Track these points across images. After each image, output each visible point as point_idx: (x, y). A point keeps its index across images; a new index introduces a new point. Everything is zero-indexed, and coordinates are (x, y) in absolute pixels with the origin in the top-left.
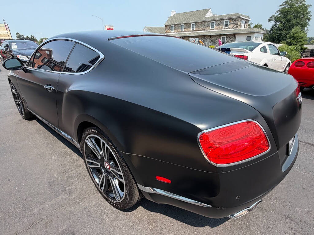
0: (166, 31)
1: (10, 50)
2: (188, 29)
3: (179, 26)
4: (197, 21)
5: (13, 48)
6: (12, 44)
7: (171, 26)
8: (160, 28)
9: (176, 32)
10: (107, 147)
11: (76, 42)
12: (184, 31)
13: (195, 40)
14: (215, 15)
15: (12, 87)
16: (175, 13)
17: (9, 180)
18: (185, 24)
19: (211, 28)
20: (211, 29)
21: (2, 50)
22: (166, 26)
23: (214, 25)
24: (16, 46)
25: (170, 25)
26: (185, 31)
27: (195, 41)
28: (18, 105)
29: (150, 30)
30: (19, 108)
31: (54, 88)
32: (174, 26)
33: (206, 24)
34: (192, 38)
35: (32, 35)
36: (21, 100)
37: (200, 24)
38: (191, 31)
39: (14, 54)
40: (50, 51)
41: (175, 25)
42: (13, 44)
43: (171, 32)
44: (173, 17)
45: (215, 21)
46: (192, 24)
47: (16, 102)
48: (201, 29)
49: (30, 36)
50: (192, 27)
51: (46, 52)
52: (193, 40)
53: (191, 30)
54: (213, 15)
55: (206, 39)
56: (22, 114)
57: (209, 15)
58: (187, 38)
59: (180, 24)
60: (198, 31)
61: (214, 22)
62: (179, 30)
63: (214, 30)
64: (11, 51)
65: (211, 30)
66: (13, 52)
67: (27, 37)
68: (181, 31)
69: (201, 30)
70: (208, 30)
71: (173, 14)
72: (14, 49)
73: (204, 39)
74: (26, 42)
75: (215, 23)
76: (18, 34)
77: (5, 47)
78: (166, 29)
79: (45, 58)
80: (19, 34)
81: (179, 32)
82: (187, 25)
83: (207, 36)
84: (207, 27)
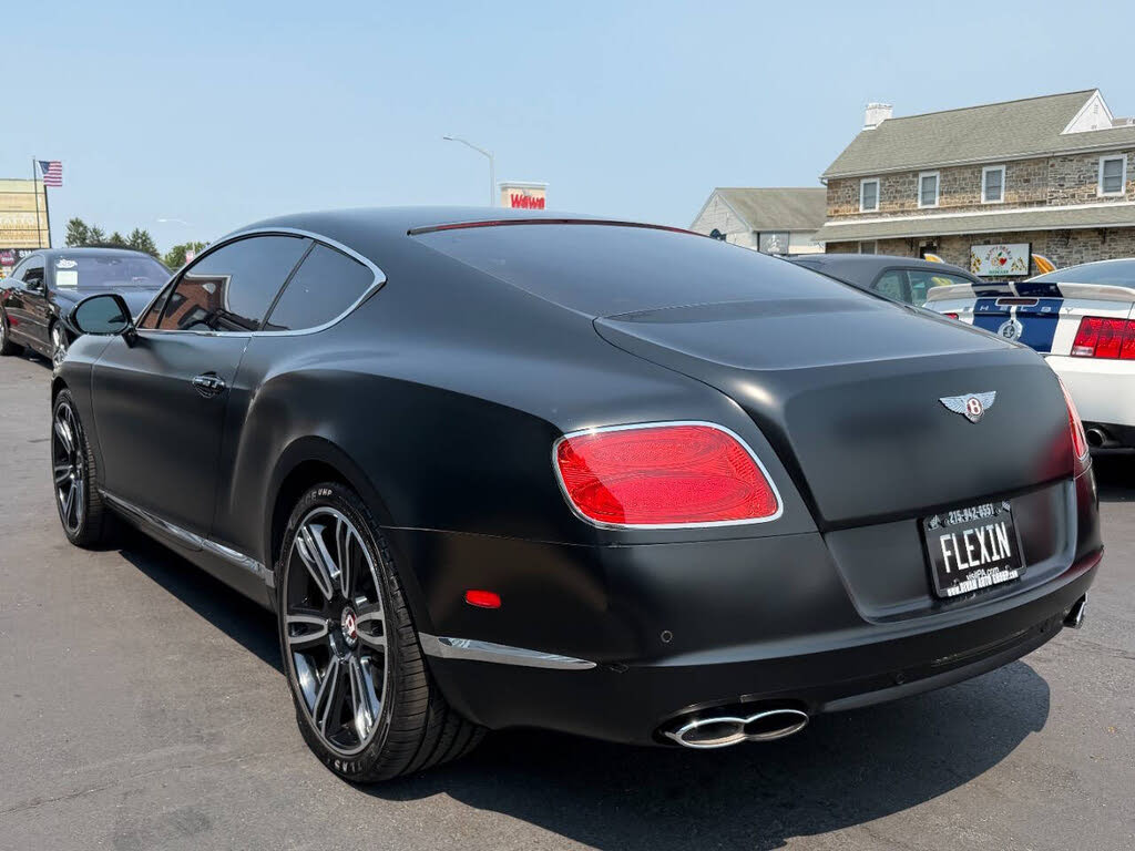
0: (830, 210)
1: (46, 291)
2: (957, 200)
3: (911, 183)
4: (1016, 156)
5: (58, 283)
6: (60, 266)
7: (863, 181)
8: (803, 194)
9: (894, 213)
10: (353, 537)
11: (316, 241)
12: (937, 205)
13: (1004, 256)
14: (1124, 121)
15: (60, 415)
16: (888, 114)
17: (17, 696)
18: (943, 170)
19: (1106, 191)
20: (1100, 194)
21: (12, 289)
22: (833, 184)
23: (1124, 175)
24: (75, 274)
25: (859, 178)
26: (944, 210)
27: (1009, 262)
28: (64, 486)
29: (744, 203)
30: (66, 498)
31: (222, 384)
32: (877, 180)
33: (1070, 170)
34: (987, 243)
35: (141, 231)
36: (86, 458)
37: (1031, 171)
38: (980, 207)
39: (58, 309)
40: (220, 283)
41: (886, 176)
42: (63, 263)
43: (861, 211)
44: (870, 138)
45: (1124, 151)
46: (985, 170)
47: (58, 474)
48: (1038, 195)
49: (126, 235)
50: (988, 188)
51: (205, 286)
52: (995, 254)
53: (983, 202)
54: (1114, 122)
55: (1075, 248)
56: (73, 523)
57: (1090, 120)
58: (957, 245)
59: (916, 173)
60: (1024, 204)
61: (1121, 161)
62: (908, 204)
63: (1121, 199)
64: (47, 295)
65: (1101, 200)
66: (57, 301)
67: (117, 237)
68: (920, 206)
69: (1042, 203)
70: (1083, 202)
71: (875, 119)
72: (61, 286)
73: (1062, 252)
74: (118, 259)
75: (1125, 166)
76: (76, 224)
77: (26, 278)
78: (829, 199)
79: (196, 308)
80: (82, 225)
81: (908, 212)
82: (959, 177)
83: (1080, 232)
84: (1081, 183)
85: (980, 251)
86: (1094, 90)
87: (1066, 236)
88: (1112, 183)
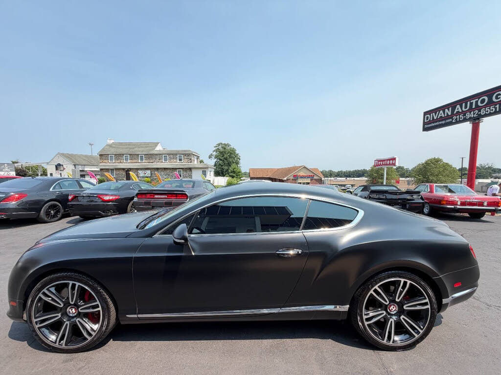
0: (101, 161)
2: (134, 161)
3: (122, 157)
4: (146, 153)
7: (110, 155)
9: (118, 163)
12: (129, 162)
13: (145, 173)
16: (113, 141)
18: (130, 155)
22: (101, 155)
23: (168, 159)
25: (108, 155)
26: (131, 163)
27: (147, 174)
29: (69, 157)
32: (113, 155)
33: (157, 157)
34: (141, 170)
37: (150, 156)
38: (139, 163)
41: (115, 155)
43: (110, 162)
44: (110, 146)
46: (139, 155)
48: (151, 161)
50: (140, 159)
52: (143, 172)
54: (164, 149)
55: (160, 172)
57: (159, 148)
58: (134, 170)
59: (123, 155)
60: (149, 163)
61: (166, 156)
62: (122, 161)
63: (167, 164)
65: (164, 163)
68: (125, 162)
69: (152, 163)
70: (160, 163)
71: (110, 142)
75: (168, 157)
78: (100, 159)
81: (122, 163)
82: (134, 156)
83: (160, 169)
84: (159, 160)
85: (140, 172)
86: (158, 143)
87: (158, 169)
88: (166, 160)
